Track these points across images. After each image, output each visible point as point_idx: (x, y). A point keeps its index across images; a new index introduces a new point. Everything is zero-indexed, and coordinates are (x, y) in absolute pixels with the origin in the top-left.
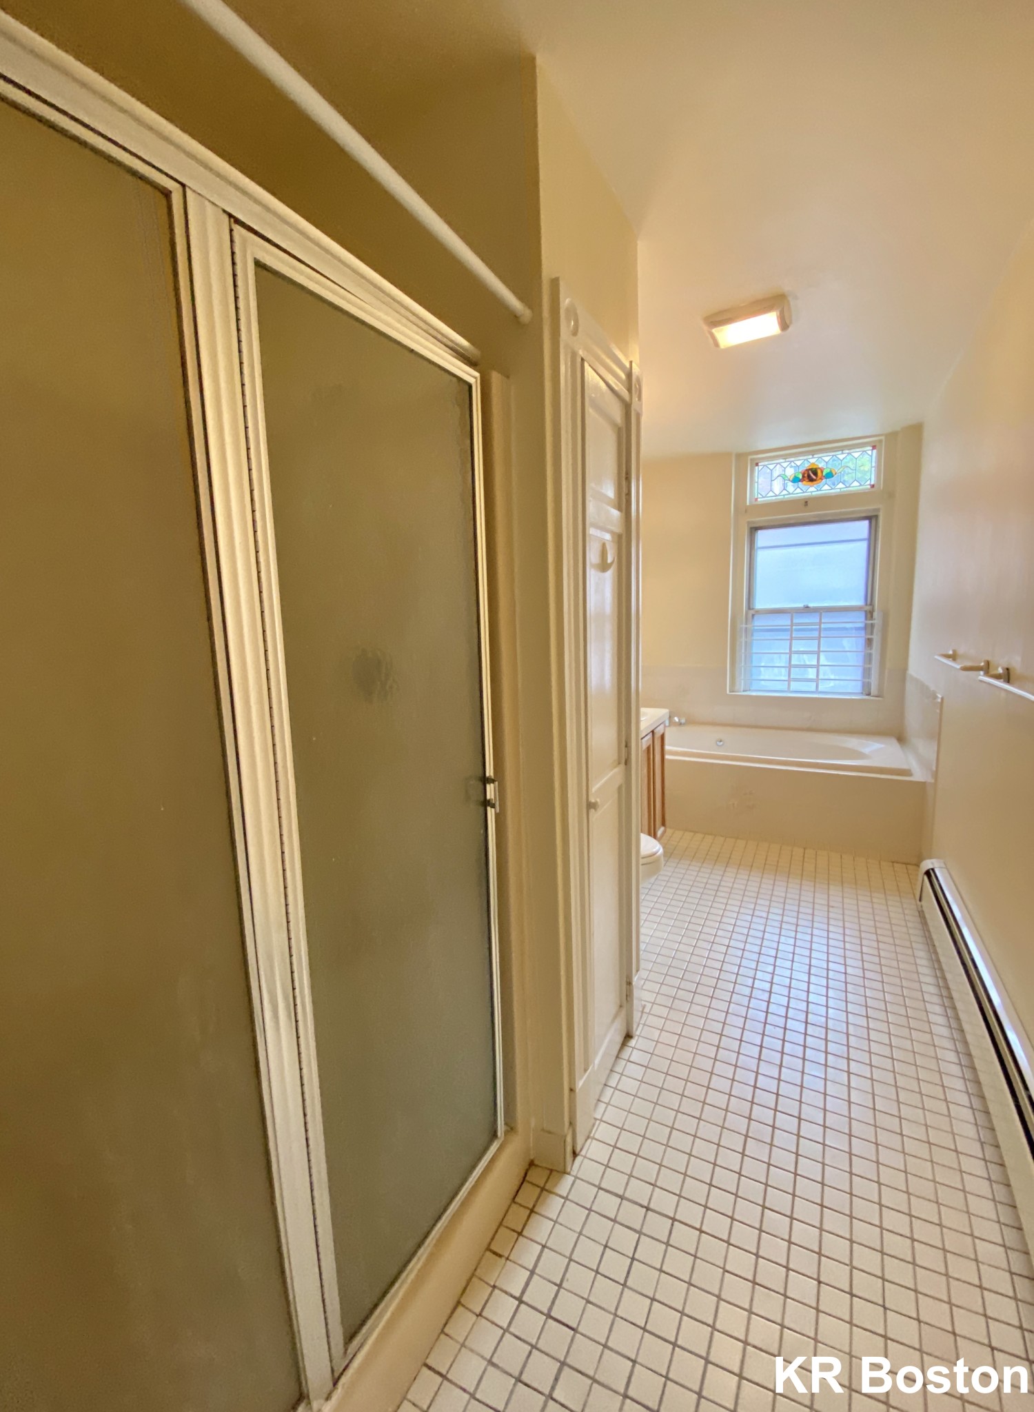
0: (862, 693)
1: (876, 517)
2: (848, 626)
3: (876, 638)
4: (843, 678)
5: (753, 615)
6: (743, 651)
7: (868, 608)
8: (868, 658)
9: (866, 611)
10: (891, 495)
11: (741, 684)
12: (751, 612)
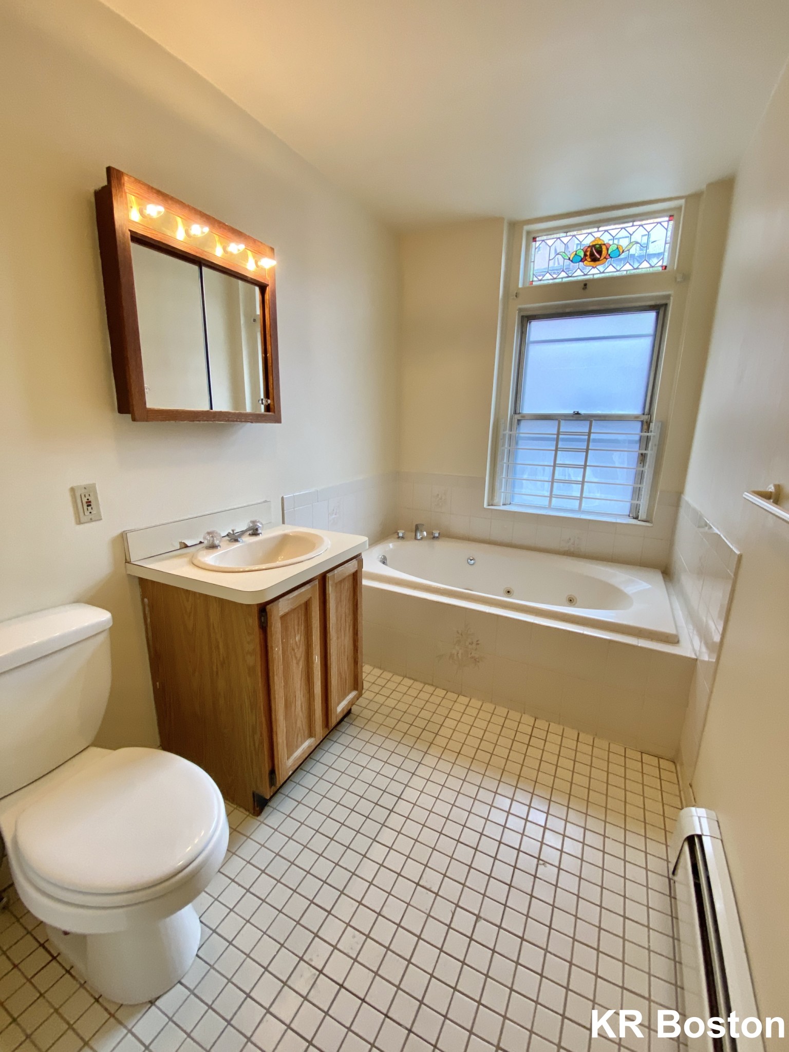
0: (629, 516)
1: (666, 305)
2: (620, 437)
3: (651, 453)
4: (609, 497)
5: (519, 421)
6: (505, 461)
7: (645, 418)
8: (640, 476)
9: (642, 422)
10: (686, 277)
11: (500, 498)
12: (517, 417)
